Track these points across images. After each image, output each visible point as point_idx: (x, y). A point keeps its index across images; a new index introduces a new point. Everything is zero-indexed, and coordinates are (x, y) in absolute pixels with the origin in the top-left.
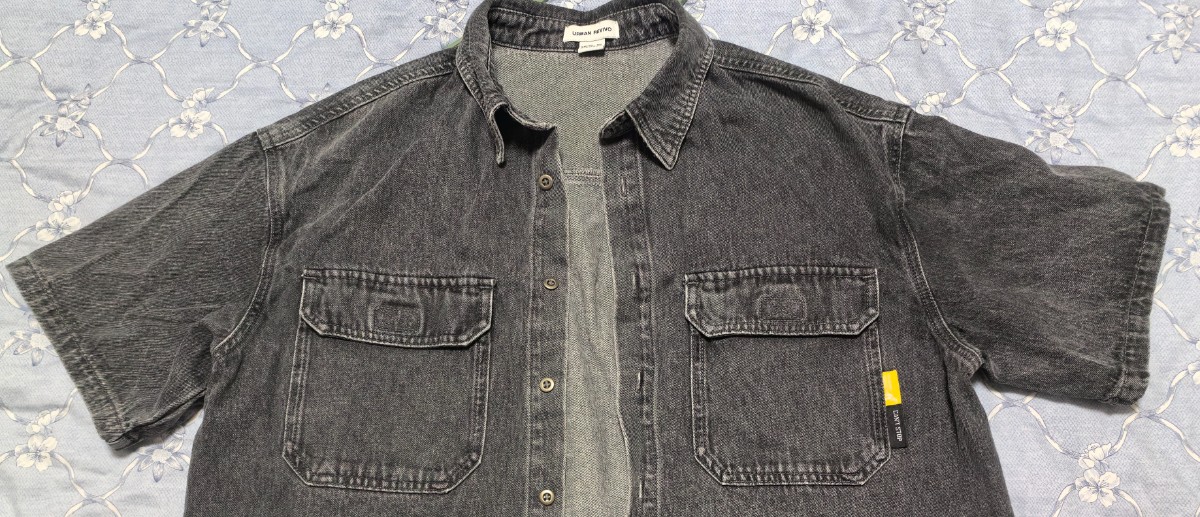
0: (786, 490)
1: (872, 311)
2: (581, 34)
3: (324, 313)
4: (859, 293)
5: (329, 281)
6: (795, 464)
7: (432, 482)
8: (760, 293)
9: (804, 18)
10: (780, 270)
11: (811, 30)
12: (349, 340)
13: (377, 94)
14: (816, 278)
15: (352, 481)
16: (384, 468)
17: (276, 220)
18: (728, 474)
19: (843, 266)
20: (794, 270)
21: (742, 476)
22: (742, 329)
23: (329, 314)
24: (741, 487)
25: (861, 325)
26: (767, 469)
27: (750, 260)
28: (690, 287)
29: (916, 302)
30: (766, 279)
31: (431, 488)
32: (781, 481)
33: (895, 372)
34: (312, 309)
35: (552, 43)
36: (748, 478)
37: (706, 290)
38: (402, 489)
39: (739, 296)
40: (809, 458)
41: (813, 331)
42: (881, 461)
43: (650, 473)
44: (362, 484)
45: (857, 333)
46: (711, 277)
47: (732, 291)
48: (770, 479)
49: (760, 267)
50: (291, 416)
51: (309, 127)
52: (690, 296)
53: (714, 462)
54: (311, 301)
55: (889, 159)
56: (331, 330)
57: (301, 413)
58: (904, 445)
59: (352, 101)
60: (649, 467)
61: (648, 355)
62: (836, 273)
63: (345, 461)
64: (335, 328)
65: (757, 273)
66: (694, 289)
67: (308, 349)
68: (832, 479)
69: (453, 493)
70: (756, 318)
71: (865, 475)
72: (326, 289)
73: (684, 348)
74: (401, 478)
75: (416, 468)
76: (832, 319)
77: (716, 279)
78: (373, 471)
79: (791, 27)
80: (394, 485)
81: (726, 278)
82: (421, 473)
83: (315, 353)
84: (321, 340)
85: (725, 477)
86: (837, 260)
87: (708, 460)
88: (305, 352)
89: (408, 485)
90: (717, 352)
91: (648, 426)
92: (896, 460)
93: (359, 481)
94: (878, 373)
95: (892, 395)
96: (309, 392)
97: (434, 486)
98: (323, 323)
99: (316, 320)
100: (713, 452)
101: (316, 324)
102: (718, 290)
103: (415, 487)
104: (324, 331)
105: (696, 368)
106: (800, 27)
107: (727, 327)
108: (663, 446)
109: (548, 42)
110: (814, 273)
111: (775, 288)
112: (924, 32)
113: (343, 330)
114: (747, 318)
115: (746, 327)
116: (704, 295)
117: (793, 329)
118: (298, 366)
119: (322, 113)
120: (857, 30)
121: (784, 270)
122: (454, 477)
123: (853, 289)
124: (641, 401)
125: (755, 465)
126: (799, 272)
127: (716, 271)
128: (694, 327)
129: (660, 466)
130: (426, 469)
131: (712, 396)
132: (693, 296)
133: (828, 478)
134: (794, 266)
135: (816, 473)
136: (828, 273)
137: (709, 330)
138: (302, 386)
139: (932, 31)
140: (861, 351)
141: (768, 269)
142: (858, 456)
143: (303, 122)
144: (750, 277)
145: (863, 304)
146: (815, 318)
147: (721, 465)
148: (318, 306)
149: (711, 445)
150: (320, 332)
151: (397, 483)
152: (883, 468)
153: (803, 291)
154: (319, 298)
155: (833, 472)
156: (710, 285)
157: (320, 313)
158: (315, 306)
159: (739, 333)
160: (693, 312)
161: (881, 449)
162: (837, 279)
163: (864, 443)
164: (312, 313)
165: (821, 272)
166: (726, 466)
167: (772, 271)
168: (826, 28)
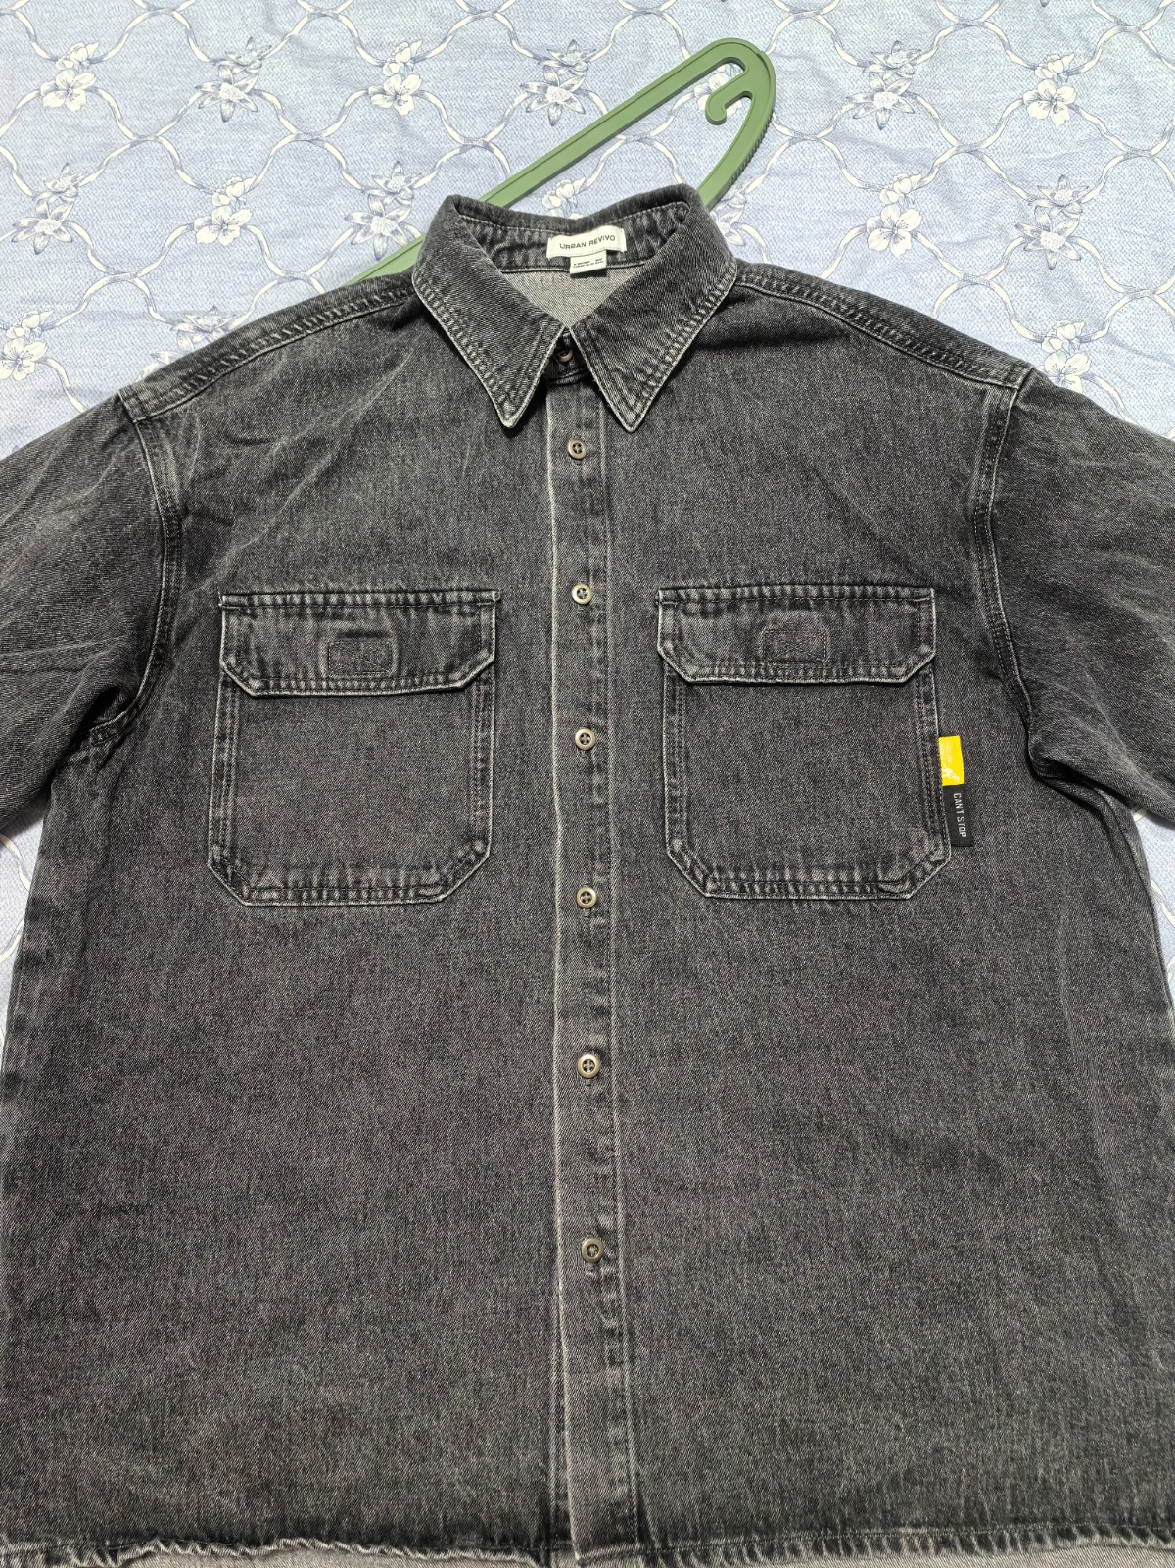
0: (796, 907)
1: (925, 649)
2: (573, 246)
3: (254, 663)
4: (907, 623)
5: (259, 611)
6: (808, 870)
7: (420, 885)
8: (763, 624)
9: (884, 220)
10: (794, 591)
11: (894, 236)
12: (296, 697)
13: (288, 337)
14: (845, 603)
15: (305, 895)
16: (349, 871)
17: (169, 519)
18: (714, 880)
19: (885, 585)
20: (813, 591)
21: (734, 885)
22: (737, 674)
23: (261, 662)
24: (732, 900)
25: (909, 670)
26: (769, 876)
27: (753, 573)
28: (665, 607)
29: (986, 643)
30: (774, 603)
31: (418, 895)
32: (788, 892)
33: (957, 739)
34: (237, 655)
35: (531, 262)
36: (742, 889)
37: (686, 613)
38: (377, 898)
39: (736, 627)
40: (830, 860)
41: (838, 677)
42: (936, 864)
43: (600, 875)
44: (320, 897)
45: (902, 680)
46: (694, 594)
47: (726, 620)
48: (772, 890)
49: (766, 584)
50: (219, 809)
51: (195, 387)
52: (665, 620)
53: (695, 863)
54: (235, 643)
55: (987, 437)
56: (267, 687)
57: (230, 804)
58: (970, 842)
59: (253, 346)
60: (598, 866)
61: (599, 704)
62: (875, 594)
63: (296, 867)
64: (272, 683)
65: (761, 594)
66: (670, 612)
67: (236, 712)
68: (863, 891)
69: (450, 901)
70: (757, 660)
71: (913, 884)
72: (256, 624)
73: (655, 696)
74: (374, 883)
75: (395, 866)
76: (866, 661)
77: (703, 599)
78: (333, 878)
79: (864, 231)
80: (365, 894)
81: (717, 598)
82: (403, 873)
83: (247, 718)
84: (254, 703)
85: (710, 886)
86: (877, 576)
87: (686, 858)
88: (233, 717)
89: (385, 894)
90: (701, 706)
91: (600, 806)
92: (959, 863)
93: (315, 894)
94: (933, 739)
95: (952, 772)
96: (242, 773)
97: (422, 891)
98: (255, 678)
99: (245, 675)
100: (692, 846)
101: (245, 681)
102: (704, 614)
103: (395, 895)
104: (257, 690)
105: (670, 724)
106: (877, 232)
107: (716, 670)
108: (622, 833)
109: (526, 259)
110: (842, 595)
111: (786, 616)
112: (1050, 241)
113: (283, 684)
114: (746, 659)
115: (743, 671)
116: (684, 621)
117: (811, 673)
118: (222, 738)
119: (210, 364)
120: (959, 238)
121: (799, 589)
122: (451, 878)
123: (899, 617)
124: (590, 770)
125: (751, 870)
126: (821, 594)
127: (703, 587)
128: (669, 666)
129: (615, 861)
130: (412, 868)
131: (694, 767)
132: (669, 621)
133: (857, 889)
134: (814, 584)
135: (838, 882)
136: (864, 595)
137: (690, 672)
138: (230, 765)
139: (1063, 239)
140: (910, 705)
141: (777, 589)
142: (905, 854)
143: (185, 379)
144: (751, 599)
145: (913, 639)
146: (844, 659)
147: (703, 867)
148: (247, 651)
149: (690, 837)
150: (252, 693)
151: (369, 893)
152: (939, 875)
153: (827, 621)
154: (246, 637)
155: (864, 879)
156: (693, 607)
157: (249, 663)
158: (243, 651)
159: (732, 680)
160: (669, 645)
161: (937, 845)
162: (876, 602)
163: (914, 839)
164: (238, 664)
165: (853, 595)
166: (711, 870)
167: (783, 592)
168: (914, 235)
